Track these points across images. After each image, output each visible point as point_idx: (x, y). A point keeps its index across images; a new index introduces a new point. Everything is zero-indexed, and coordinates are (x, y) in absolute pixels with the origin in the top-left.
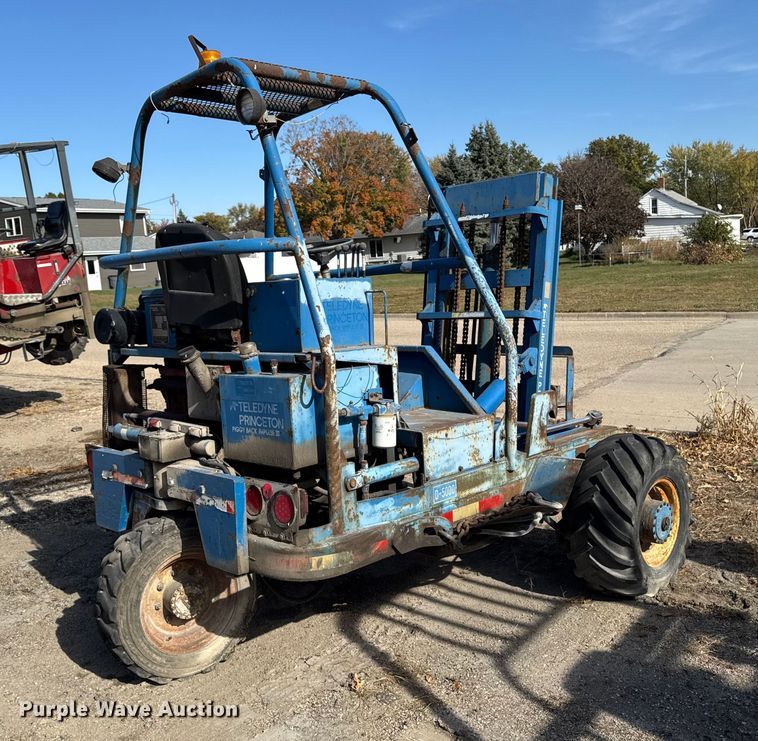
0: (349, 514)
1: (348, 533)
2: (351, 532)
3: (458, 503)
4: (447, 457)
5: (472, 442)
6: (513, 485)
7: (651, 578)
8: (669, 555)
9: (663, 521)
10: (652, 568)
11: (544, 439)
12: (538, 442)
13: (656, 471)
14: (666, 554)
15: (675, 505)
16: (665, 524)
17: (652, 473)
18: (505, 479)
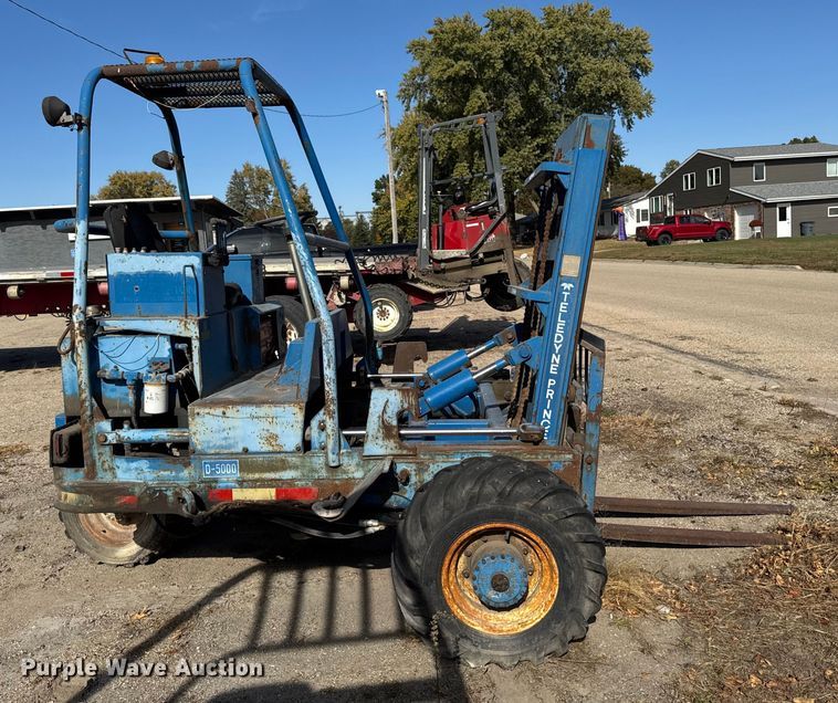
0: (103, 465)
1: (100, 480)
2: (104, 480)
3: (241, 483)
4: (225, 434)
5: (267, 426)
6: (337, 482)
7: (469, 642)
8: (527, 627)
9: (494, 578)
10: (477, 632)
11: (392, 441)
12: (380, 442)
13: (477, 509)
14: (523, 624)
15: (551, 567)
16: (500, 583)
17: (468, 509)
18: (324, 473)
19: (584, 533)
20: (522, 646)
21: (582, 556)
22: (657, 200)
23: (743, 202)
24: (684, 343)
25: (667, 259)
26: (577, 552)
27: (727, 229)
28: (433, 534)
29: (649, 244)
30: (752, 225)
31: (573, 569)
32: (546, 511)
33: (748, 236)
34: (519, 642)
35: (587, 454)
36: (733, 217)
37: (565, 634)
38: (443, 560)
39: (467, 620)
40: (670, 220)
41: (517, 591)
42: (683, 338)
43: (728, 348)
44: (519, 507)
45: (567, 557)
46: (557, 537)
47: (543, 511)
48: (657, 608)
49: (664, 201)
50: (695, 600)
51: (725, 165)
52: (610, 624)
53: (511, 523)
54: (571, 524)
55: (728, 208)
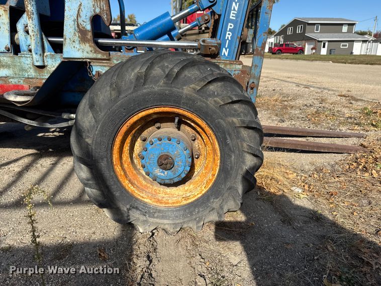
7: (138, 212)
8: (190, 201)
9: (160, 158)
10: (145, 204)
11: (87, 45)
12: (77, 45)
13: (144, 91)
14: (186, 198)
15: (214, 150)
16: (165, 163)
17: (135, 91)
18: (32, 73)
19: (247, 119)
20: (184, 216)
21: (243, 140)
22: (277, 38)
23: (310, 40)
24: (289, 79)
25: (280, 58)
26: (238, 137)
27: (302, 50)
28: (102, 115)
29: (273, 54)
30: (312, 49)
31: (234, 152)
32: (213, 95)
33: (310, 53)
34: (182, 213)
35: (251, 81)
36: (305, 46)
37: (221, 208)
38: (114, 140)
39: (137, 193)
40: (282, 45)
41: (181, 169)
42: (289, 78)
43: (308, 81)
44: (187, 90)
45: (229, 141)
46: (221, 121)
47: (210, 96)
48: (293, 188)
49: (280, 38)
50: (318, 184)
51: (305, 24)
52: (258, 199)
53: (179, 107)
54: (236, 111)
55: (304, 42)
